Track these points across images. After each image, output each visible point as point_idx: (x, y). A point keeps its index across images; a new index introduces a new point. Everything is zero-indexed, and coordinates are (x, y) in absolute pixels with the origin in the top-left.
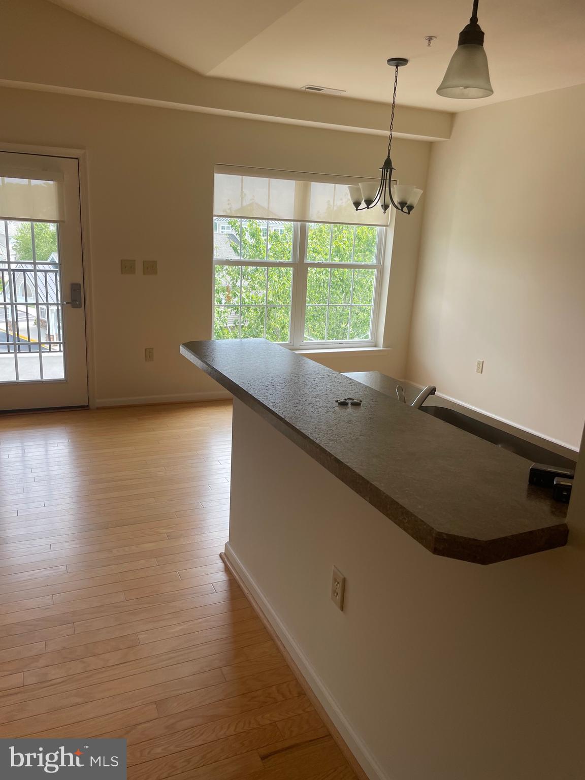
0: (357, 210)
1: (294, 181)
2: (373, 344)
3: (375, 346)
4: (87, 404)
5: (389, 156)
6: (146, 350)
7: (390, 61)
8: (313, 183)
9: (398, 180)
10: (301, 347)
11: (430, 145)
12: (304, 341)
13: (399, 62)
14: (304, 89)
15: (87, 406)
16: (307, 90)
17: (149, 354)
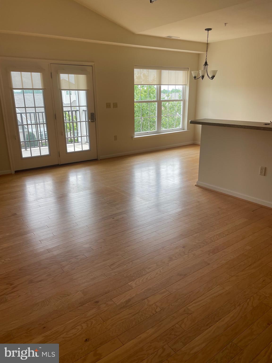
0: (195, 79)
1: (156, 70)
2: (182, 129)
3: (183, 130)
4: (97, 158)
5: (206, 61)
6: (115, 136)
7: (206, 30)
8: (162, 70)
9: (189, 68)
10: (161, 132)
11: (199, 55)
12: (162, 130)
13: (208, 30)
14: (166, 37)
15: (97, 159)
16: (168, 37)
17: (116, 138)
